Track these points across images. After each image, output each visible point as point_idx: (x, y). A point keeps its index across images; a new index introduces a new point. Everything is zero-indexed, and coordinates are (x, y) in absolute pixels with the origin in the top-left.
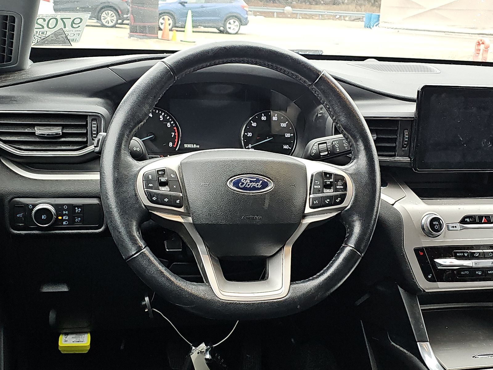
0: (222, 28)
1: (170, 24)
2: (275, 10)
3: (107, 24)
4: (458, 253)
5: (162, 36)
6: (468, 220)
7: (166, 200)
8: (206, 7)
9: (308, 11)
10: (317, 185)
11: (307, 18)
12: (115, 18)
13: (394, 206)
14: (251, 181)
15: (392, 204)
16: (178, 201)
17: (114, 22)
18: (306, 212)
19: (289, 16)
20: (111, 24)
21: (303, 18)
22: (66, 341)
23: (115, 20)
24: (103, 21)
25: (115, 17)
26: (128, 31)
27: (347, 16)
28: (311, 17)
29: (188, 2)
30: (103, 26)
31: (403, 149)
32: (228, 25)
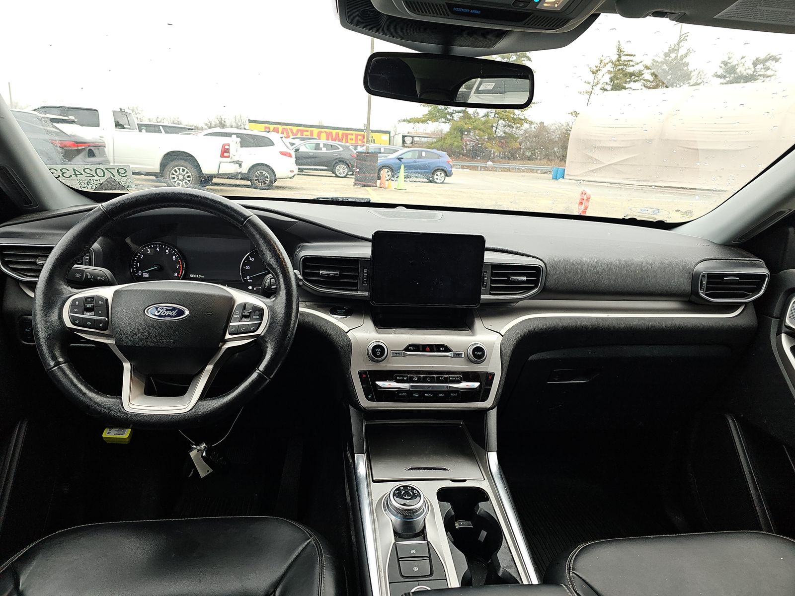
0: (431, 179)
1: (389, 176)
2: (479, 164)
3: (339, 175)
4: (398, 376)
5: (380, 184)
6: (411, 348)
7: (89, 323)
8: (418, 162)
9: (507, 166)
10: (237, 315)
11: (505, 171)
12: (346, 171)
13: (348, 334)
14: (167, 310)
15: (346, 331)
16: (101, 325)
17: (345, 173)
18: (226, 338)
19: (491, 169)
20: (343, 175)
21: (502, 171)
22: (109, 433)
23: (346, 172)
24: (337, 172)
25: (346, 169)
26: (354, 180)
27: (539, 170)
28: (509, 170)
29: (404, 158)
30: (337, 176)
31: (364, 285)
32: (436, 177)
